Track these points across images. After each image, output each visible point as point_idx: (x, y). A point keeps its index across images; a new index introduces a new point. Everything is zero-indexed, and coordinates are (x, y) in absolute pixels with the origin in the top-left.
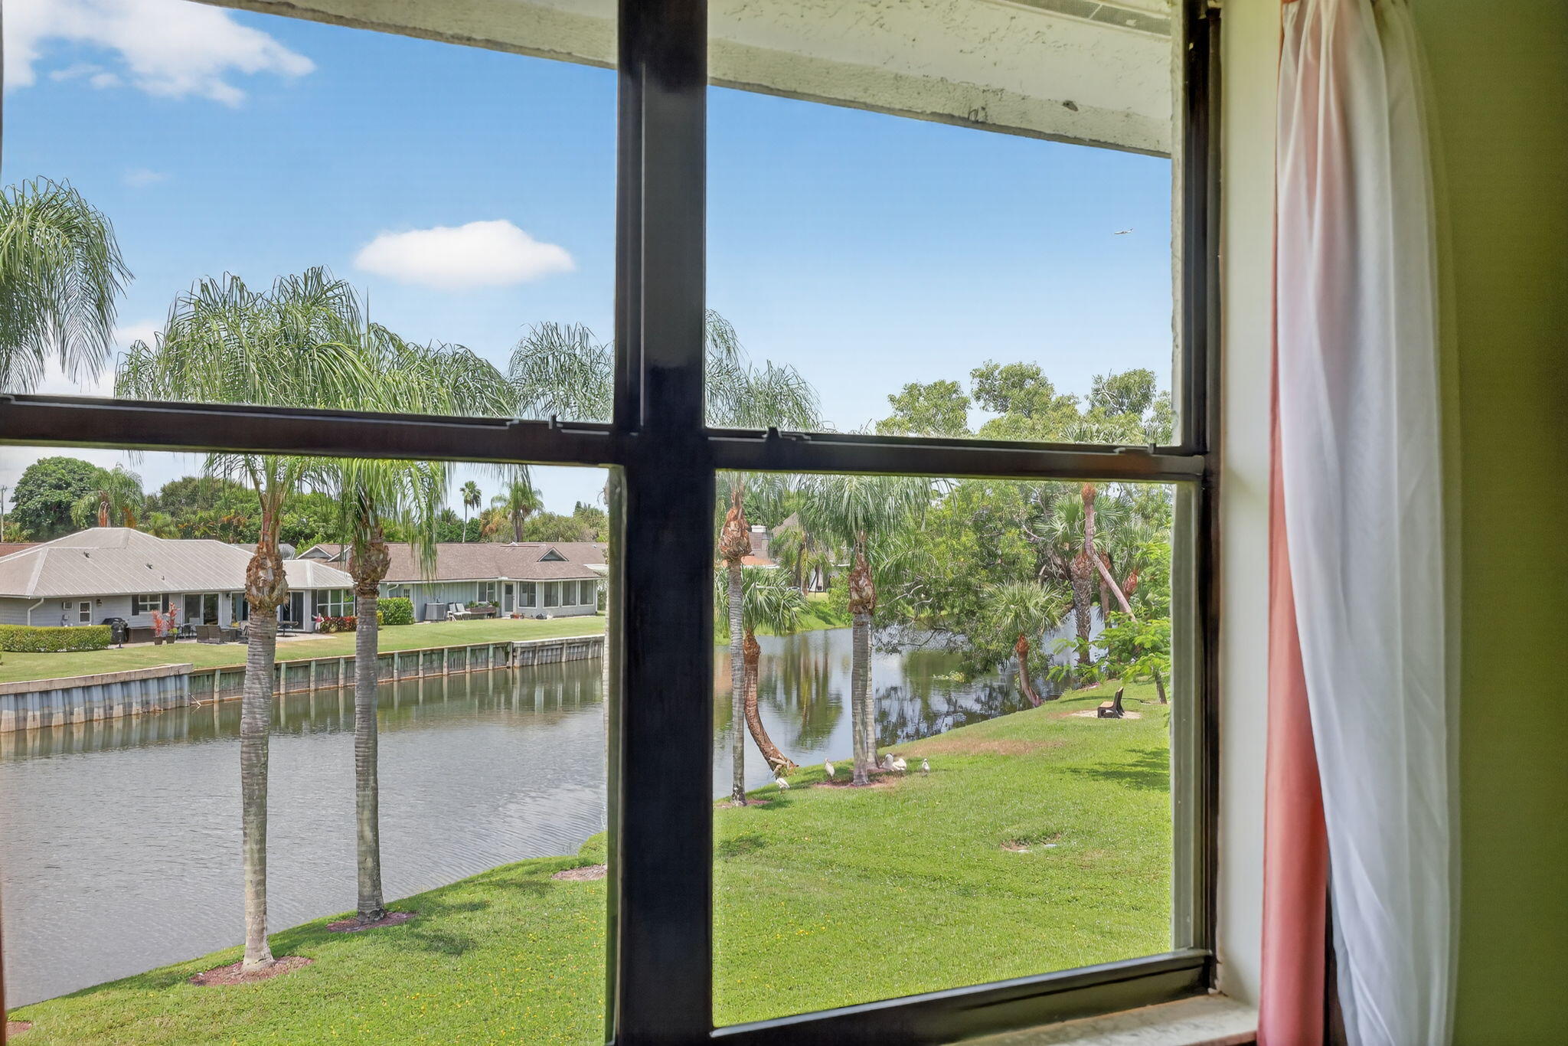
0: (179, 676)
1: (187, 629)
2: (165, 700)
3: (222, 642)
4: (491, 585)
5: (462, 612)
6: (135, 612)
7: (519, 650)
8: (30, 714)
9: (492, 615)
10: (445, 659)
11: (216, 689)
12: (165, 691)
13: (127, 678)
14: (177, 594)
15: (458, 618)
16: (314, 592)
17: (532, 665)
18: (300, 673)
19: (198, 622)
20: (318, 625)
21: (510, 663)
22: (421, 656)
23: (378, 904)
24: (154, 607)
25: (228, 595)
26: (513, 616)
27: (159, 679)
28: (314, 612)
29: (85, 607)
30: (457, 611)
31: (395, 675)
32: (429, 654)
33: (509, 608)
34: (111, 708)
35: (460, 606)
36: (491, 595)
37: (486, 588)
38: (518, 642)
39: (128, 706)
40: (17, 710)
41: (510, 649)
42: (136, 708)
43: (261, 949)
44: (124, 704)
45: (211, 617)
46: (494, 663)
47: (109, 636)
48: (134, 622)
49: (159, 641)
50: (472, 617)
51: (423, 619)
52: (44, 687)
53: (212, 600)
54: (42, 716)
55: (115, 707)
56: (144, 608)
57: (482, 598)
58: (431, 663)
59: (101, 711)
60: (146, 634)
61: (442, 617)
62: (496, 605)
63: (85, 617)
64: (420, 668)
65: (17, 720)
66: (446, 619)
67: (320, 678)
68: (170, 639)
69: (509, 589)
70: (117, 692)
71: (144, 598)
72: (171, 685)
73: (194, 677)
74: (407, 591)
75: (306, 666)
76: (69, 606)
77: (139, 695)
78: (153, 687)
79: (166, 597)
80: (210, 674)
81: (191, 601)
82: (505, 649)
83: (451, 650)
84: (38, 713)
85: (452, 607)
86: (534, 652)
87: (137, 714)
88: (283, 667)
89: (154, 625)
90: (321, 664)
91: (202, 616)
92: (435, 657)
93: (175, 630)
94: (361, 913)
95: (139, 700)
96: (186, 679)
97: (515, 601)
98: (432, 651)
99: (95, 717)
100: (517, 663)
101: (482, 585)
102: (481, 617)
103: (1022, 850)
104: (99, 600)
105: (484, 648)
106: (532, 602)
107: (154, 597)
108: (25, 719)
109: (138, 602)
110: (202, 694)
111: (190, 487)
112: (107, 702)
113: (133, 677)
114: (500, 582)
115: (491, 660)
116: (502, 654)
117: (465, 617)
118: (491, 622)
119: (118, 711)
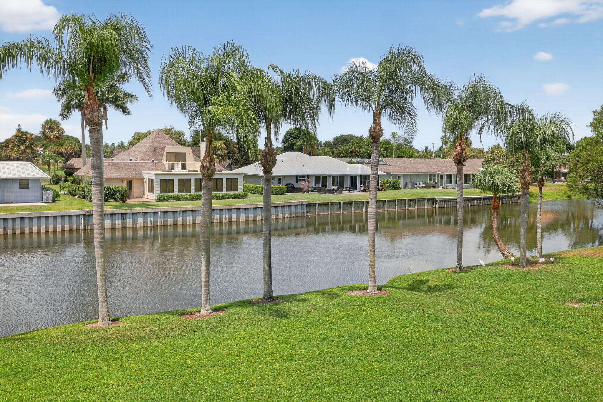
0: (302, 205)
1: (315, 188)
2: (298, 213)
3: (325, 193)
4: (435, 175)
5: (422, 185)
6: (297, 182)
7: (438, 201)
8: (250, 215)
9: (435, 187)
10: (407, 203)
11: (317, 210)
12: (298, 210)
13: (283, 205)
14: (312, 176)
15: (420, 188)
16: (361, 176)
17: (444, 207)
18: (349, 206)
19: (320, 186)
20: (362, 189)
21: (434, 206)
22: (397, 201)
24: (304, 180)
25: (330, 177)
26: (443, 188)
27: (295, 205)
28: (361, 184)
29: (280, 179)
30: (420, 185)
31: (386, 208)
32: (400, 201)
33: (442, 184)
34: (278, 215)
35: (421, 183)
36: (434, 179)
37: (432, 177)
38: (438, 198)
39: (284, 215)
40: (245, 214)
41: (434, 201)
42: (287, 215)
43: (207, 306)
44: (276, 214)
45: (324, 185)
46: (428, 205)
47: (285, 190)
48: (296, 185)
49: (304, 192)
50: (426, 187)
51: (405, 187)
52: (254, 206)
53: (324, 178)
54: (254, 216)
55: (279, 214)
56: (300, 180)
57: (430, 180)
58: (401, 204)
59: (274, 215)
60: (299, 190)
61: (413, 187)
62: (436, 183)
63: (280, 183)
64: (396, 206)
65: (246, 217)
67: (356, 208)
68: (308, 192)
69: (442, 177)
70: (280, 209)
71: (300, 176)
72: (299, 208)
73: (309, 205)
74: (399, 177)
75: (351, 203)
76: (274, 179)
77: (288, 211)
78: (293, 208)
79: (308, 176)
80: (315, 205)
81: (317, 178)
82: (432, 201)
83: (409, 200)
84: (252, 215)
85: (418, 183)
86: (445, 202)
87: (287, 218)
88: (342, 203)
89: (302, 187)
90: (356, 203)
91: (321, 184)
92: (403, 202)
93: (310, 189)
94: (264, 298)
95: (288, 213)
96: (305, 206)
97: (444, 182)
100: (437, 206)
101: (431, 175)
102: (430, 188)
103: (576, 306)
104: (285, 177)
105: (424, 200)
106: (450, 182)
107: (304, 176)
108: (248, 217)
109: (298, 178)
110: (312, 212)
113: (285, 204)
114: (438, 174)
115: (426, 204)
116: (431, 202)
117: (422, 187)
118: (432, 190)
119: (280, 216)
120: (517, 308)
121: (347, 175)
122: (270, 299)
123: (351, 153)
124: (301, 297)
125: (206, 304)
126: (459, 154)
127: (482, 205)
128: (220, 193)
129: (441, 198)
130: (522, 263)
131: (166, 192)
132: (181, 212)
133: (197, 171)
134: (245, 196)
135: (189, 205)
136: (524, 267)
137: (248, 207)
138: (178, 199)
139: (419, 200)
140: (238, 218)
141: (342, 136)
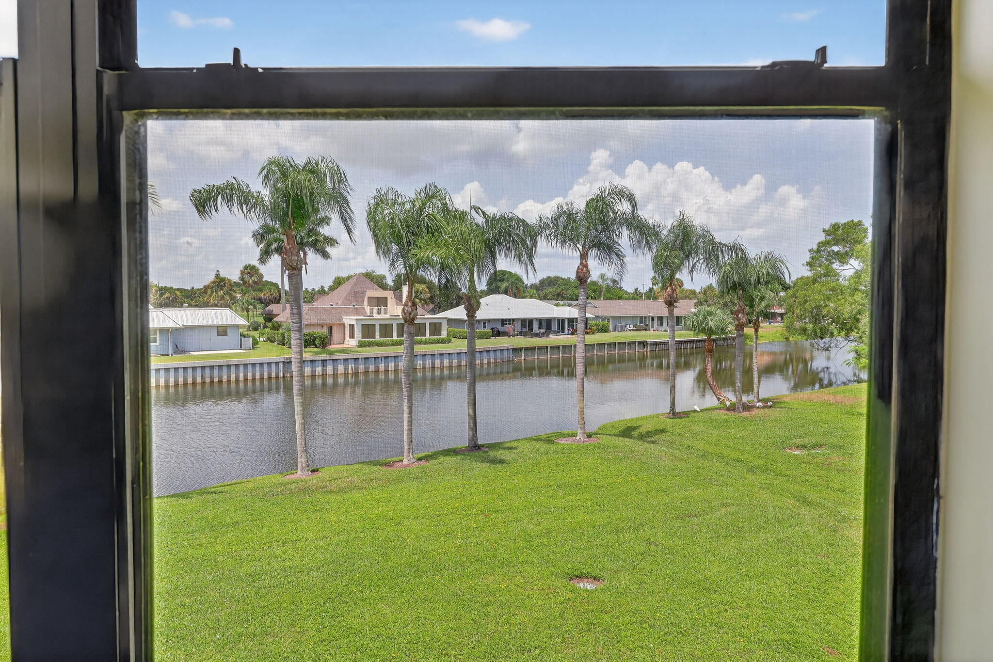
0: (508, 349)
1: (521, 332)
2: (503, 358)
3: (532, 337)
4: (645, 317)
5: (632, 328)
6: (502, 325)
7: (649, 344)
8: (454, 361)
9: (646, 330)
10: (617, 347)
11: (523, 355)
12: (503, 355)
14: (518, 319)
15: (630, 330)
16: (569, 319)
17: (656, 350)
18: (556, 350)
19: (526, 330)
21: (645, 349)
22: (607, 345)
24: (510, 324)
25: (537, 320)
26: (654, 330)
27: (501, 350)
28: (568, 327)
29: (485, 323)
30: (630, 328)
31: (595, 351)
32: (610, 344)
33: (653, 327)
34: (483, 360)
35: (631, 326)
36: (645, 322)
37: (642, 319)
38: (649, 341)
39: (489, 360)
40: (449, 359)
41: (645, 344)
42: (492, 360)
45: (531, 329)
46: (639, 349)
47: (490, 334)
48: (501, 329)
49: (509, 336)
50: (636, 330)
51: (615, 330)
52: (458, 352)
53: (531, 321)
54: (458, 362)
56: (506, 324)
57: (641, 322)
58: (610, 348)
59: (479, 361)
60: (505, 334)
62: (647, 325)
63: (485, 327)
64: (606, 350)
65: (450, 362)
66: (624, 331)
67: (564, 353)
68: (514, 336)
69: (653, 319)
70: (485, 354)
71: (506, 320)
72: (505, 352)
73: (514, 350)
74: (609, 319)
75: (558, 347)
76: (479, 323)
77: (493, 356)
78: (498, 353)
79: (514, 320)
80: (521, 349)
81: (523, 322)
82: (643, 344)
83: (620, 343)
84: (456, 361)
85: (628, 326)
86: (656, 345)
87: (492, 363)
88: (549, 348)
89: (507, 331)
90: (564, 347)
91: (527, 328)
92: (612, 345)
93: (516, 333)
94: (469, 446)
95: (493, 358)
96: (511, 351)
97: (655, 325)
98: (612, 343)
99: (484, 363)
100: (649, 350)
101: (641, 317)
102: (640, 330)
103: (796, 453)
104: (489, 321)
105: (634, 343)
106: (662, 324)
107: (510, 320)
108: (452, 362)
109: (503, 322)
110: (518, 357)
112: (481, 358)
114: (649, 316)
115: (637, 348)
116: (641, 346)
117: (633, 330)
118: (644, 333)
119: (485, 361)
120: (732, 455)
121: (554, 318)
122: (475, 447)
123: (558, 295)
124: (508, 445)
125: (409, 453)
126: (669, 295)
127: (695, 348)
128: (423, 338)
129: (652, 341)
130: (738, 408)
131: (367, 338)
132: (383, 358)
133: (399, 316)
134: (450, 341)
135: (391, 351)
136: (740, 412)
137: (451, 352)
138: (379, 345)
139: (629, 344)
140: (442, 363)
141: (549, 277)
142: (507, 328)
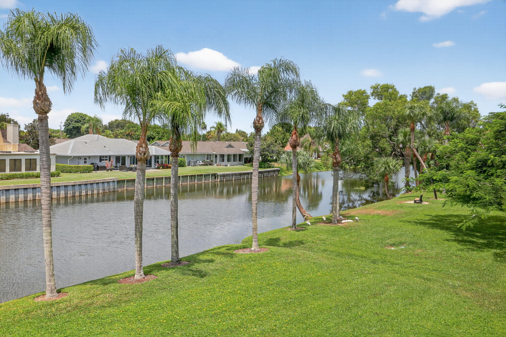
0: (114, 182)
1: (116, 167)
2: (110, 188)
3: (127, 171)
4: (210, 155)
5: (201, 163)
6: (100, 161)
7: (219, 176)
8: (69, 192)
9: (211, 164)
10: (196, 178)
11: (125, 186)
12: (110, 186)
13: (98, 182)
14: (113, 156)
15: (200, 165)
16: (155, 156)
17: (223, 181)
18: (151, 181)
19: (119, 165)
20: (156, 167)
21: (216, 180)
22: (188, 177)
23: (178, 259)
24: (106, 160)
25: (129, 156)
26: (217, 165)
27: (108, 182)
28: (155, 162)
29: (85, 159)
30: (200, 163)
31: (180, 183)
33: (216, 162)
34: (93, 191)
35: (201, 162)
36: (210, 158)
37: (209, 156)
38: (219, 173)
39: (98, 190)
40: (65, 191)
41: (216, 176)
42: (101, 191)
43: (141, 272)
44: (97, 190)
45: (124, 163)
46: (211, 180)
47: (92, 168)
48: (100, 164)
49: (108, 170)
50: (204, 165)
51: (189, 165)
52: (73, 184)
53: (124, 158)
54: (73, 193)
55: (95, 191)
56: (103, 160)
57: (207, 159)
58: (192, 179)
59: (90, 192)
61: (195, 165)
62: (212, 161)
63: (85, 162)
64: (188, 181)
65: (65, 193)
66: (196, 166)
67: (157, 183)
68: (111, 170)
69: (216, 156)
70: (95, 186)
71: (103, 157)
72: (111, 184)
73: (118, 182)
74: (184, 156)
75: (153, 179)
76: (80, 159)
77: (102, 187)
78: (106, 185)
79: (110, 156)
80: (123, 181)
81: (118, 158)
82: (215, 176)
83: (198, 175)
84: (71, 192)
85: (198, 162)
86: (224, 176)
87: (101, 193)
89: (106, 165)
90: (157, 179)
91: (121, 163)
92: (193, 177)
93: (113, 167)
94: (172, 261)
95: (102, 189)
96: (116, 182)
97: (218, 160)
98: (192, 176)
100: (219, 180)
101: (208, 155)
102: (207, 165)
103: (393, 249)
104: (89, 157)
105: (209, 175)
106: (223, 160)
107: (106, 157)
108: (68, 194)
109: (101, 158)
110: (121, 187)
111: (117, 122)
112: (92, 189)
113: (100, 182)
114: (213, 154)
115: (210, 179)
116: (214, 177)
117: (202, 165)
118: (209, 167)
119: (95, 192)
122: (177, 261)
125: (140, 270)
128: (35, 172)
129: (221, 173)
132: (4, 192)
134: (58, 175)
137: (67, 184)
139: (205, 176)
140: (58, 195)
142: (104, 163)
